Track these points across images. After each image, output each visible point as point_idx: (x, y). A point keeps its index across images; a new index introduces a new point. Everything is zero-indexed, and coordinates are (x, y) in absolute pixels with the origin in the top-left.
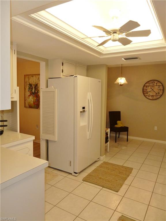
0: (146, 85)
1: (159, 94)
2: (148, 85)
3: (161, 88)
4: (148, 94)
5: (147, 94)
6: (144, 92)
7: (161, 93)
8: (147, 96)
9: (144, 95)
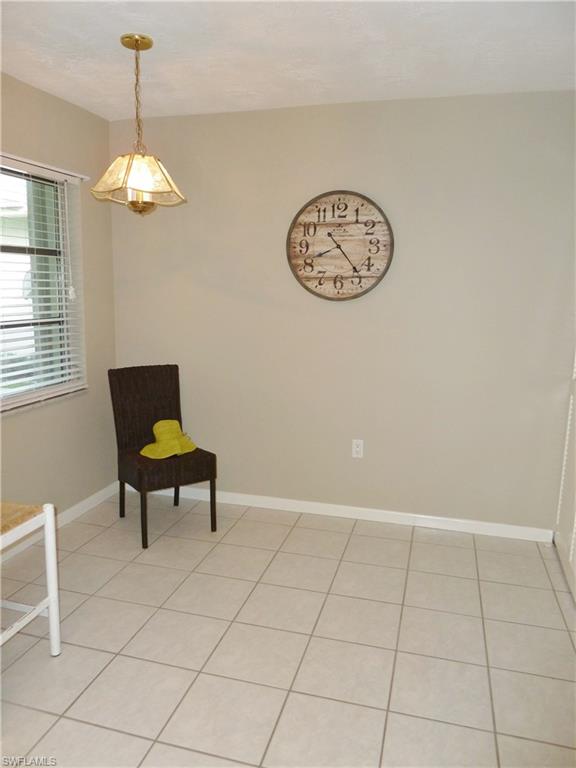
0: (303, 219)
1: (369, 267)
2: (311, 217)
3: (380, 234)
4: (317, 268)
5: (309, 269)
6: (297, 258)
7: (379, 264)
8: (309, 279)
9: (298, 277)
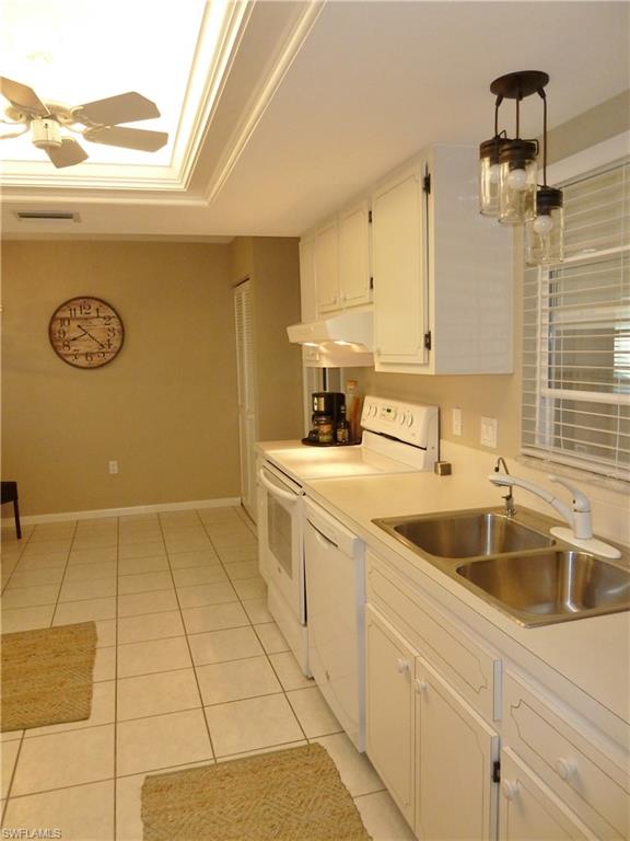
0: (59, 315)
1: (109, 346)
2: (67, 314)
3: (115, 324)
4: (73, 348)
5: (67, 348)
6: (56, 341)
7: (116, 344)
8: (66, 355)
9: (58, 353)
